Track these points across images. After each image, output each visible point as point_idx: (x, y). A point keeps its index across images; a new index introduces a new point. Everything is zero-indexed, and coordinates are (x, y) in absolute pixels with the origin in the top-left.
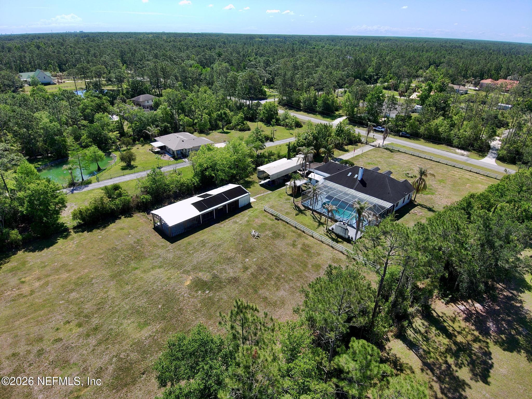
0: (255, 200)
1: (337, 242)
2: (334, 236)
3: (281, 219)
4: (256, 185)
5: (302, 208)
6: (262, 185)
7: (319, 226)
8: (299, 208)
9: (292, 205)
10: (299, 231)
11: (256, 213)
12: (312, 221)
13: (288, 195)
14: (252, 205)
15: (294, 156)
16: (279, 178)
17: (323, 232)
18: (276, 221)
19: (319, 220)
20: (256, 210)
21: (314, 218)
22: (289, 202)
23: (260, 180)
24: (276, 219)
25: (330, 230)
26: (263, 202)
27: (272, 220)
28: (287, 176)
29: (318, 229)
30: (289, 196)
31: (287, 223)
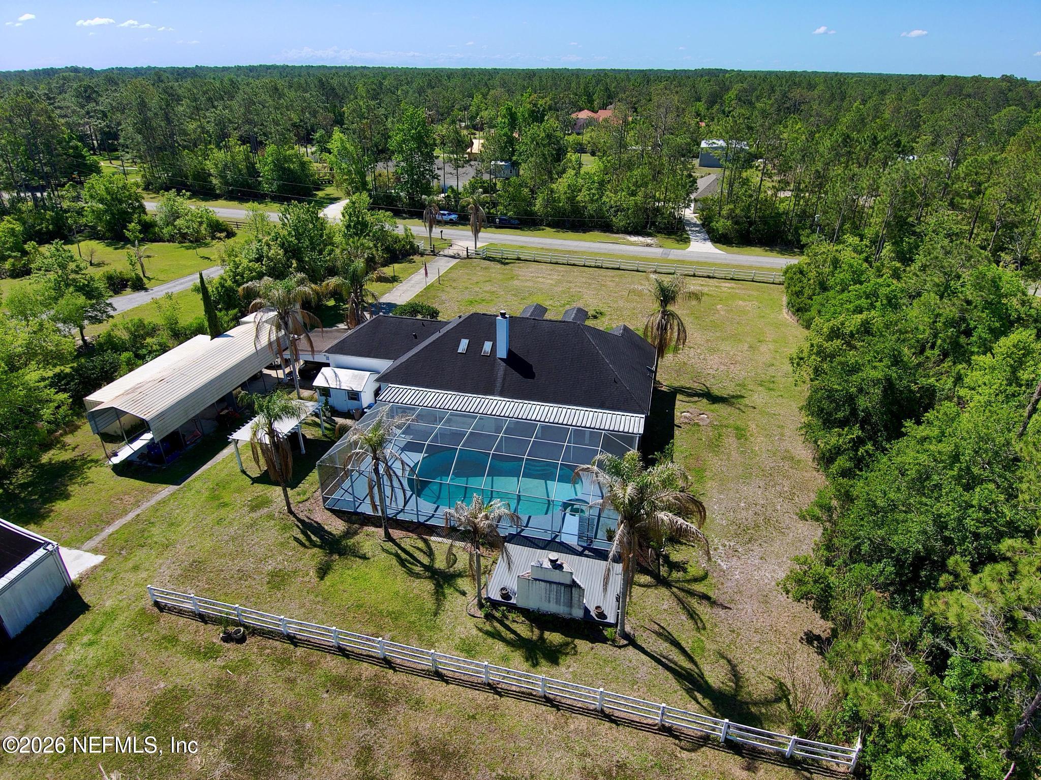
0: (100, 558)
1: (553, 656)
2: (523, 629)
3: (255, 631)
4: (92, 473)
5: (336, 526)
6: (123, 469)
7: (439, 595)
8: (318, 529)
9: (285, 528)
10: (367, 670)
11: (113, 637)
12: (400, 582)
13: (255, 481)
14: (87, 595)
15: (236, 321)
16: (195, 420)
17: (470, 623)
18: (233, 652)
19: (426, 560)
20: (111, 616)
21: (402, 562)
22: (271, 517)
23: (110, 447)
24: (227, 638)
25: (495, 604)
26: (140, 555)
27: (210, 653)
28: (228, 400)
29: (442, 616)
30: (260, 488)
31: (292, 640)
